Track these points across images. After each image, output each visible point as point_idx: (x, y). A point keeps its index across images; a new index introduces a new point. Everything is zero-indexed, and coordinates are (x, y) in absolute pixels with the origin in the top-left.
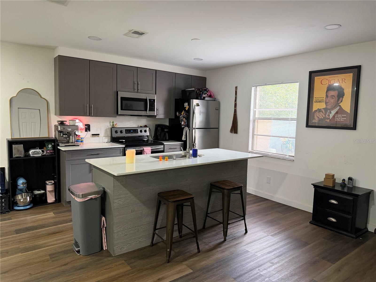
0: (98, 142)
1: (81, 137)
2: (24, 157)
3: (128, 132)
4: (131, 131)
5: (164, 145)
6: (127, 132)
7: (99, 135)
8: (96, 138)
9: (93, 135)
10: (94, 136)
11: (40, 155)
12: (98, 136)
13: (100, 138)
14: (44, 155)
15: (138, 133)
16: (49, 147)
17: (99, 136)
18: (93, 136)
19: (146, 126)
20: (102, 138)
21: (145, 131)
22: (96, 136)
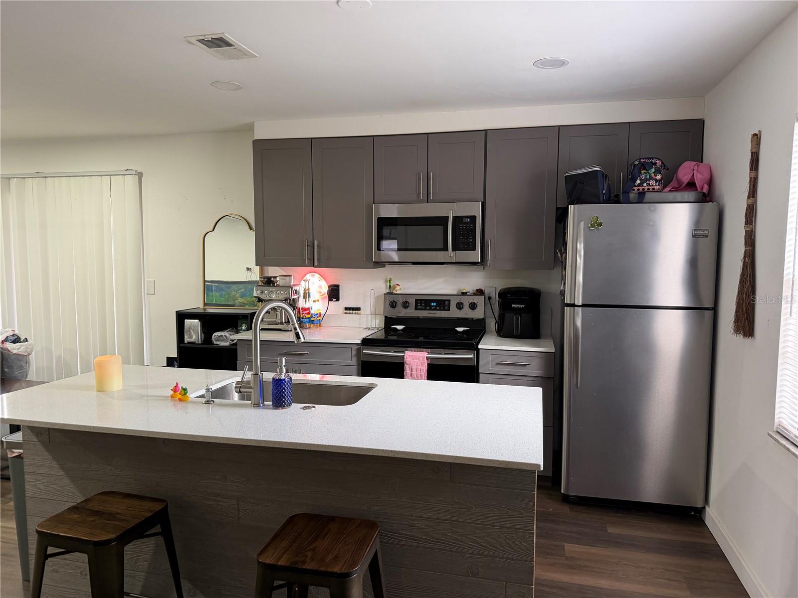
0: (357, 326)
1: (312, 312)
2: (202, 344)
3: (423, 306)
4: (432, 304)
5: (478, 350)
6: (421, 305)
7: (359, 309)
8: (353, 317)
9: (346, 309)
10: (348, 311)
11: (228, 344)
12: (357, 312)
13: (361, 317)
14: (234, 344)
15: (449, 310)
16: (242, 329)
17: (359, 312)
18: (346, 311)
19: (480, 292)
20: (367, 318)
21: (473, 306)
22: (354, 312)
